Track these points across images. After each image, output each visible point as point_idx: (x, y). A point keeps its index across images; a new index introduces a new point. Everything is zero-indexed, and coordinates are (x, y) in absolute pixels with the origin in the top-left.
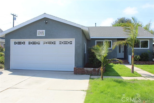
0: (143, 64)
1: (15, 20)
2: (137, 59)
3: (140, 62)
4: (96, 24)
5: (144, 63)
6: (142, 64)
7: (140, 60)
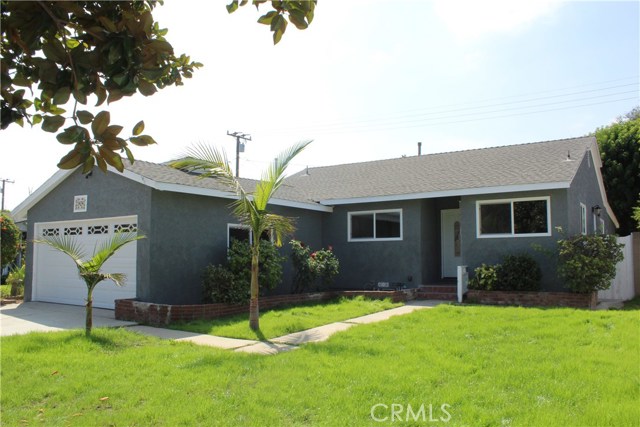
0: (509, 302)
1: (243, 151)
2: (482, 282)
3: (500, 294)
4: (420, 144)
5: (513, 300)
6: (506, 305)
7: (497, 287)
